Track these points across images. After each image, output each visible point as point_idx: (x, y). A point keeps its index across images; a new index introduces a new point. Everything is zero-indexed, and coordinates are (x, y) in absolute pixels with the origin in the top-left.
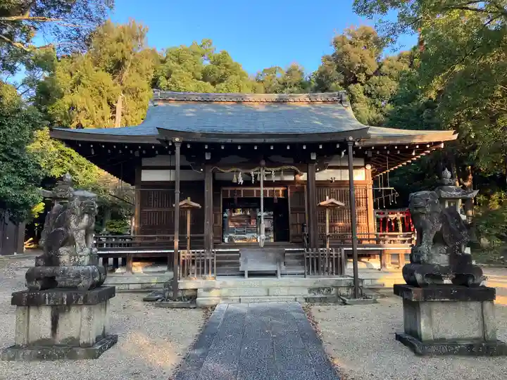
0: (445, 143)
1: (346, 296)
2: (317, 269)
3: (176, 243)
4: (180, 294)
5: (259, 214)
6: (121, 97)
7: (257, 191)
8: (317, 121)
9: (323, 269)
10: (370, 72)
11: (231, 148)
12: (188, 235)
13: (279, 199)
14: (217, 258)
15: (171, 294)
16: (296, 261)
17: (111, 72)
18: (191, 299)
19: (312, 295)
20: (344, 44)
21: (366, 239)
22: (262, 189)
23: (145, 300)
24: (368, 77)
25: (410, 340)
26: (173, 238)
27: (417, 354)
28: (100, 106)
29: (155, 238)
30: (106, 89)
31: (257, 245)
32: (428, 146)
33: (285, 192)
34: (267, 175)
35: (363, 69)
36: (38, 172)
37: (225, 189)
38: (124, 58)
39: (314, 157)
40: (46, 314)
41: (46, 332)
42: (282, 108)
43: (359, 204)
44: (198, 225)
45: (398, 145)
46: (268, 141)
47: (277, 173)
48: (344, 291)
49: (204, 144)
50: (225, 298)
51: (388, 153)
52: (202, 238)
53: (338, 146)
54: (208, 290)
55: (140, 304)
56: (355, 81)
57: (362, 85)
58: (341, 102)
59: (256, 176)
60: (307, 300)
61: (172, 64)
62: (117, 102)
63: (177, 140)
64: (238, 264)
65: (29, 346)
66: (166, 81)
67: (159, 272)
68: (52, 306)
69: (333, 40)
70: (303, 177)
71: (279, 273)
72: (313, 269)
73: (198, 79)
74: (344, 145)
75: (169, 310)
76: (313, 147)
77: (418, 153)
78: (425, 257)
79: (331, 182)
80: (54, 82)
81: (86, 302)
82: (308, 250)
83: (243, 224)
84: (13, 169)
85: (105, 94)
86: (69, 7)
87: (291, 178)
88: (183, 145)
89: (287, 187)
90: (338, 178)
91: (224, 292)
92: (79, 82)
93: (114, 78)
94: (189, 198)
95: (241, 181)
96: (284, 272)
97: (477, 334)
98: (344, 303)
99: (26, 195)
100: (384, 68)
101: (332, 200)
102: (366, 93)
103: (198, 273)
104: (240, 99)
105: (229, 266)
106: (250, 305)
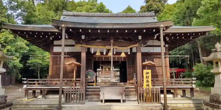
7: (111, 57)
39: (140, 38)
53: (154, 31)
58: (152, 17)
63: (63, 25)
64: (99, 95)
71: (122, 101)
74: (158, 30)
79: (148, 53)
88: (67, 29)
90: (152, 51)
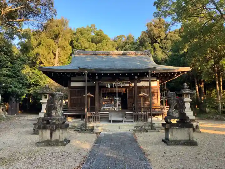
0: (187, 72)
1: (148, 129)
2: (138, 120)
3: (86, 110)
4: (87, 128)
5: (115, 99)
6: (57, 50)
7: (115, 90)
8: (138, 62)
9: (140, 120)
10: (162, 38)
11: (106, 75)
12: (89, 107)
13: (123, 93)
14: (101, 116)
15: (84, 129)
16: (130, 117)
17: (53, 39)
18: (92, 130)
19: (135, 129)
20: (151, 26)
21: (157, 109)
22: (117, 89)
23: (74, 131)
24: (161, 40)
25: (166, 141)
26: (85, 108)
27: (168, 145)
28: (49, 53)
29: (76, 108)
30: (52, 46)
31: (115, 111)
32: (180, 73)
33: (126, 90)
34: (119, 84)
35: (159, 37)
36: (27, 82)
37: (103, 89)
38: (59, 34)
39: (136, 78)
40: (48, 132)
41: (49, 138)
42: (125, 57)
43: (154, 95)
44: (93, 103)
45: (169, 73)
46: (119, 72)
47: (123, 83)
48: (147, 128)
49: (96, 73)
50: (104, 130)
51: (165, 75)
52: (94, 108)
53: (145, 74)
54: (98, 127)
55: (73, 132)
56: (156, 42)
57: (159, 43)
58: (148, 54)
59: (115, 85)
60: (134, 130)
61: (78, 35)
62: (56, 52)
63: (86, 72)
64: (108, 118)
65: (43, 142)
66: (76, 42)
67: (78, 121)
68: (50, 129)
69: (146, 25)
70: (133, 85)
71: (123, 121)
72: (136, 120)
73: (90, 42)
74: (147, 73)
75: (84, 134)
76: (136, 74)
77: (177, 75)
78: (171, 114)
79: (144, 86)
80: (30, 44)
81: (61, 128)
82: (134, 113)
83: (109, 102)
84: (18, 81)
85: (51, 49)
86: (38, 14)
87: (128, 85)
88: (88, 74)
89: (127, 89)
90: (146, 85)
91: (103, 128)
92: (40, 43)
93: (55, 42)
94: (89, 93)
95: (109, 87)
96: (125, 121)
97: (187, 138)
98: (147, 132)
99: (22, 91)
100: (168, 37)
101: (144, 94)
102: (160, 47)
103: (94, 121)
104: (108, 53)
105: (105, 118)
106: (113, 132)
